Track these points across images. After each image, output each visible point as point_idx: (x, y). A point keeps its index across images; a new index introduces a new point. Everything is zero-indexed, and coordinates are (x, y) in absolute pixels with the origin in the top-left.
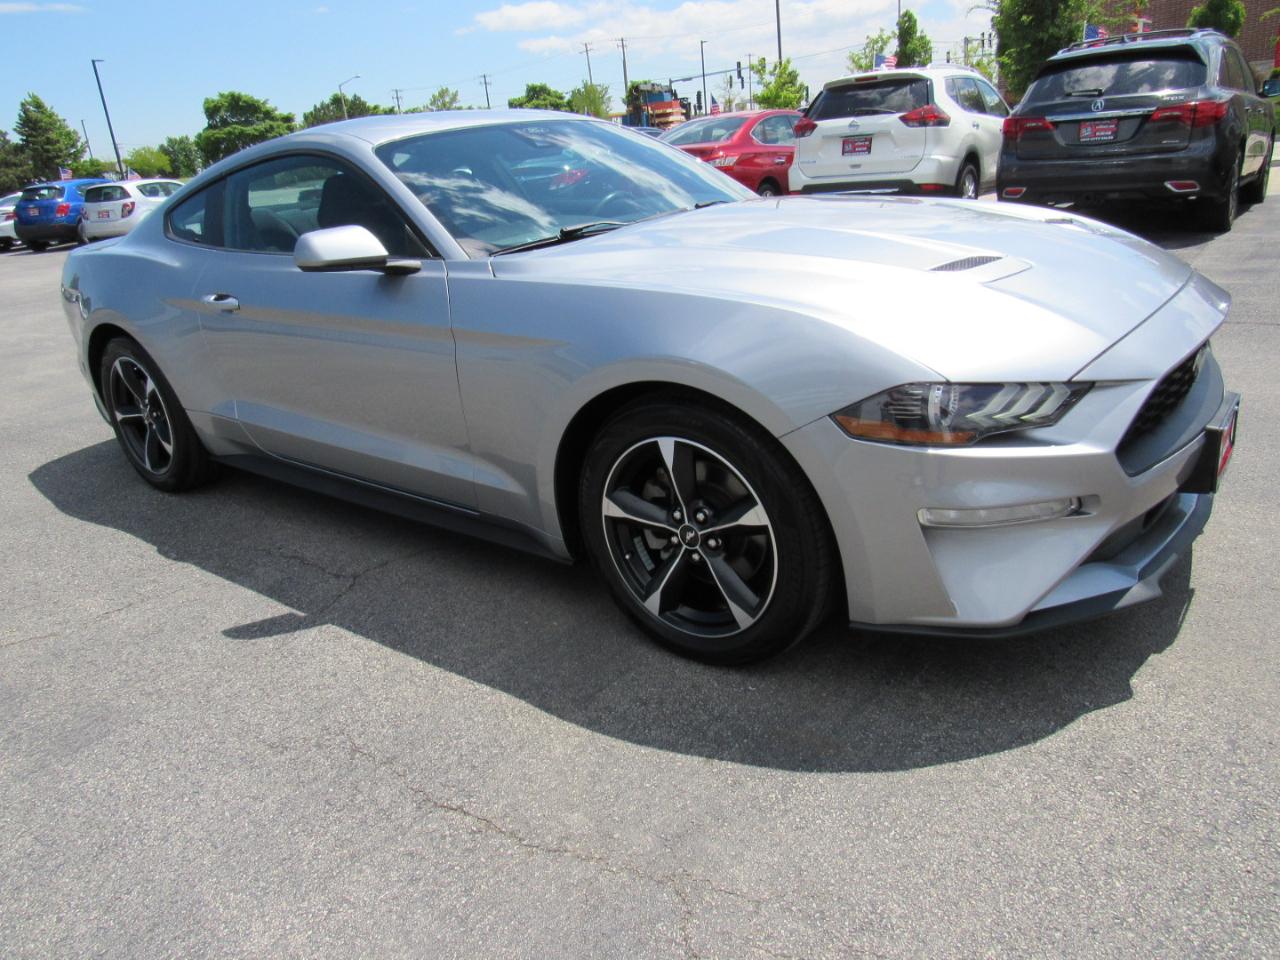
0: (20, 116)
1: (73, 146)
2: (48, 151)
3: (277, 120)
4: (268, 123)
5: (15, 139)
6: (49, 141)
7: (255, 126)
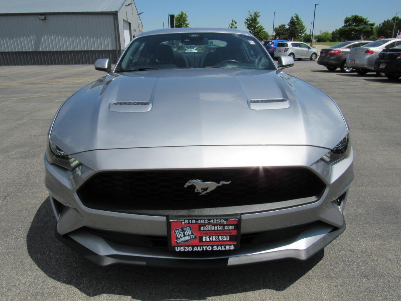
0: (290, 20)
1: (302, 30)
2: (294, 31)
3: (368, 25)
4: (365, 26)
5: (287, 27)
6: (296, 28)
7: (359, 27)
